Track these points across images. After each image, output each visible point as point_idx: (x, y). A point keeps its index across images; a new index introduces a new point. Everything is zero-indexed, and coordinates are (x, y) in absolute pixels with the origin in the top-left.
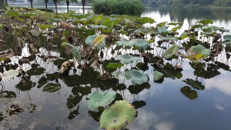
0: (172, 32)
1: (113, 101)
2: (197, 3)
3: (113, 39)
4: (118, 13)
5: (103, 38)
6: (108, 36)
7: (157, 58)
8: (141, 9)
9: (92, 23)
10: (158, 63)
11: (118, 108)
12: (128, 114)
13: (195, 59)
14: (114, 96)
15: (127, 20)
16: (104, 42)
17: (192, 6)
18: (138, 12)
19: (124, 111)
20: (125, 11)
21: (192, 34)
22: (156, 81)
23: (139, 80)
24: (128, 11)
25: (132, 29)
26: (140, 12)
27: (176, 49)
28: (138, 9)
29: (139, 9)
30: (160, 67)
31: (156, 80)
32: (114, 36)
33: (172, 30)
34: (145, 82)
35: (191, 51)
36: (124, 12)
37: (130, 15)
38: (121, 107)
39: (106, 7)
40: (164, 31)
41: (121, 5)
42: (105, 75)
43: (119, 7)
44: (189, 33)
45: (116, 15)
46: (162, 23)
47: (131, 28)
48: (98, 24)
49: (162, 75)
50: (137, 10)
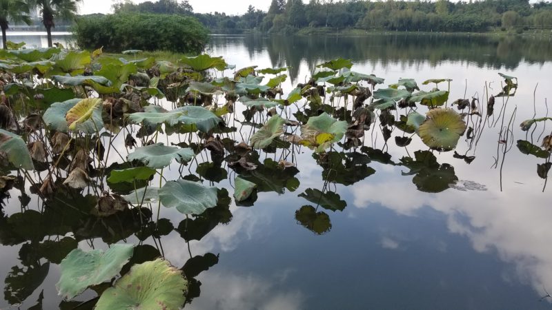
0: (269, 88)
1: (124, 266)
2: (323, 25)
3: (125, 109)
4: (144, 47)
5: (93, 107)
6: (112, 101)
7: (242, 149)
8: (199, 38)
9: (66, 72)
10: (242, 161)
11: (139, 282)
12: (166, 293)
13: (318, 146)
14: (129, 253)
15: (166, 62)
16: (98, 117)
17: (313, 32)
18: (193, 45)
19: (157, 286)
20: (162, 41)
21: (312, 92)
22: (239, 203)
23: (195, 203)
24: (168, 42)
25: (179, 84)
26: (199, 44)
27: (278, 125)
28: (193, 38)
29: (195, 36)
30: (249, 168)
31: (239, 199)
32: (126, 101)
33: (268, 85)
34: (210, 206)
35: (308, 129)
36: (159, 45)
37: (174, 52)
38: (149, 279)
39: (110, 34)
40: (252, 86)
41: (149, 29)
42: (103, 203)
43: (144, 32)
44: (306, 91)
45: (136, 51)
46: (245, 69)
47: (175, 80)
48: (83, 72)
49: (251, 186)
50: (191, 39)
